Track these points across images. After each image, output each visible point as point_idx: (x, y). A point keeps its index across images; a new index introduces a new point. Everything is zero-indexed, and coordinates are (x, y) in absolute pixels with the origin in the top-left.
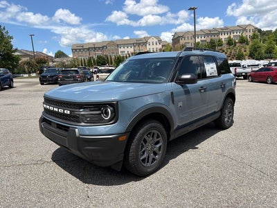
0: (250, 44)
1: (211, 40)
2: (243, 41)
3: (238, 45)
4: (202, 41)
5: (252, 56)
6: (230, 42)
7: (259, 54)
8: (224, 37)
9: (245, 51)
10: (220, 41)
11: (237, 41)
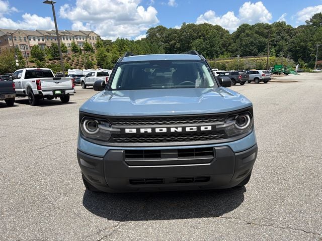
0: (96, 52)
1: (53, 44)
2: (88, 48)
3: (83, 52)
4: (41, 44)
5: (100, 65)
6: (75, 49)
7: (107, 63)
8: (67, 42)
9: (93, 60)
10: (63, 46)
11: (82, 48)
